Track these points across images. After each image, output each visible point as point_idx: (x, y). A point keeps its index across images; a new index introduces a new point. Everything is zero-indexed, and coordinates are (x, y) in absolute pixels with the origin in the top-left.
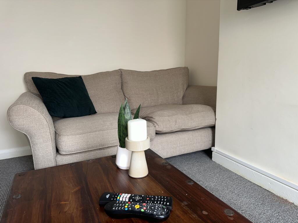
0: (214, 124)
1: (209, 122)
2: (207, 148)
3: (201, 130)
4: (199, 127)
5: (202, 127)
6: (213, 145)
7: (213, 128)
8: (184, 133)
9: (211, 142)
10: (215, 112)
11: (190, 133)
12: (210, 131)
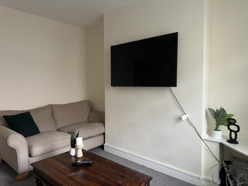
0: (104, 132)
1: (102, 131)
2: (102, 145)
3: (98, 136)
4: (98, 135)
5: (99, 134)
6: (104, 143)
7: (104, 134)
8: (91, 138)
9: (103, 141)
10: (105, 126)
11: (94, 138)
12: (102, 136)
